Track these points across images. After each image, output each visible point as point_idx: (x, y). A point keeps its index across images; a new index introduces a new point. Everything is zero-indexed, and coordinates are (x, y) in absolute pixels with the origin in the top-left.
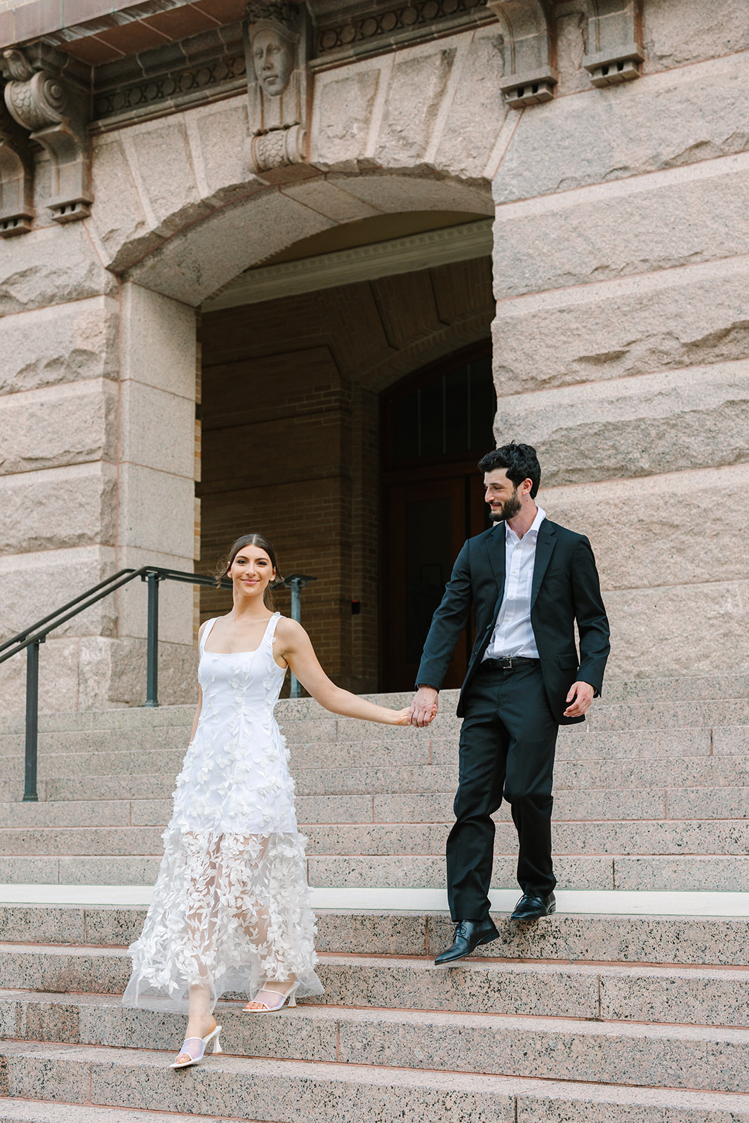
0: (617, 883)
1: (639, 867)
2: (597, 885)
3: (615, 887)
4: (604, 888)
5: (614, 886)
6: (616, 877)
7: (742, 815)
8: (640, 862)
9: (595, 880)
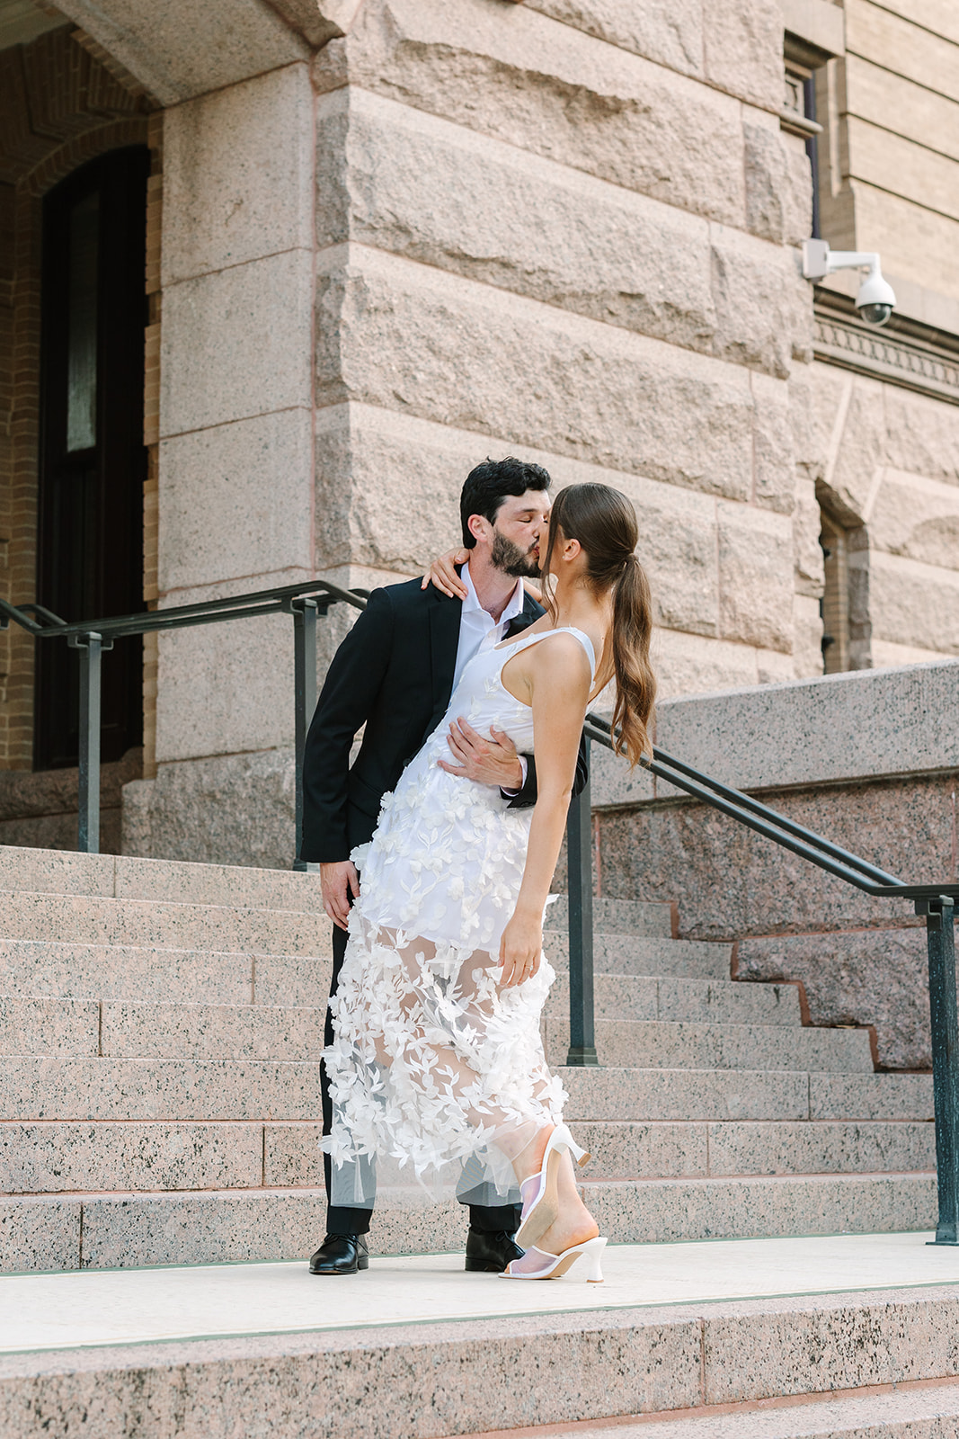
0: (85, 1256)
1: (126, 1219)
2: (51, 1261)
3: (84, 1264)
4: (65, 1268)
5: (81, 1260)
6: (85, 1241)
7: (37, 1112)
8: (127, 1208)
9: (49, 1249)
